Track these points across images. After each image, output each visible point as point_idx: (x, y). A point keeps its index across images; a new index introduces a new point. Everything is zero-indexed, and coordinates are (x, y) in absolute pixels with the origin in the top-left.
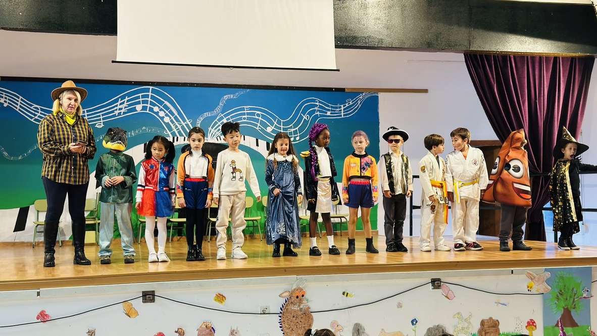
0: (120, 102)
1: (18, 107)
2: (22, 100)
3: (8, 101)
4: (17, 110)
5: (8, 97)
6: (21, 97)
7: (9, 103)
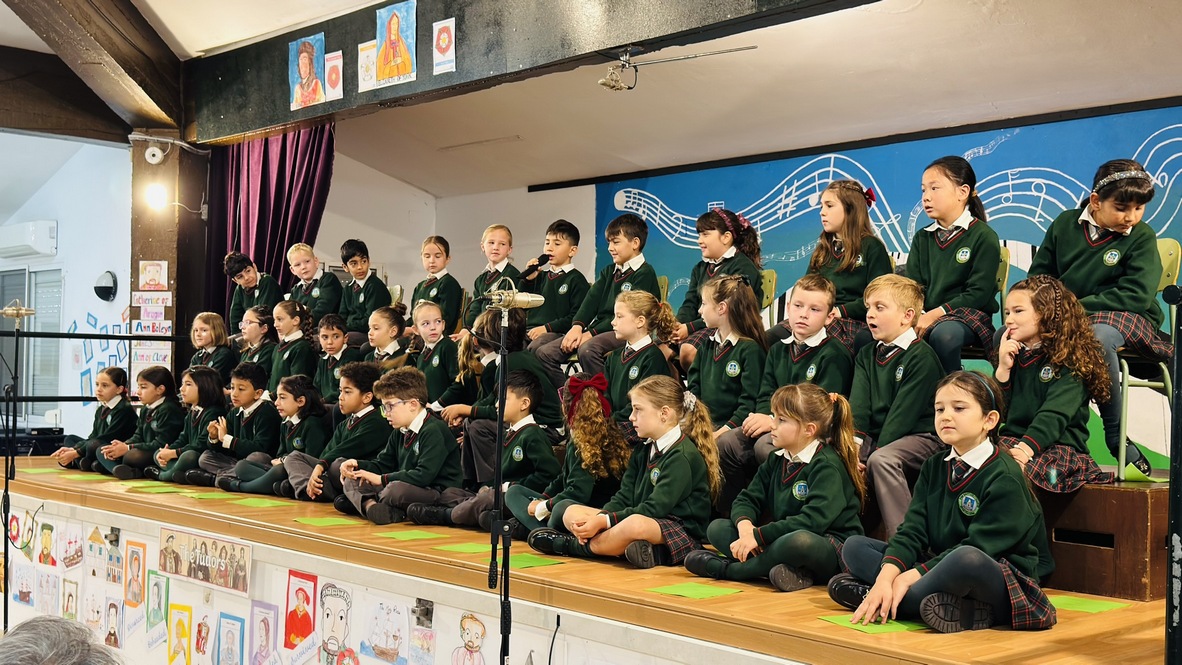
0: (786, 192)
1: (657, 219)
2: (662, 207)
3: (647, 211)
4: (656, 225)
5: (647, 205)
6: (661, 203)
7: (648, 215)
